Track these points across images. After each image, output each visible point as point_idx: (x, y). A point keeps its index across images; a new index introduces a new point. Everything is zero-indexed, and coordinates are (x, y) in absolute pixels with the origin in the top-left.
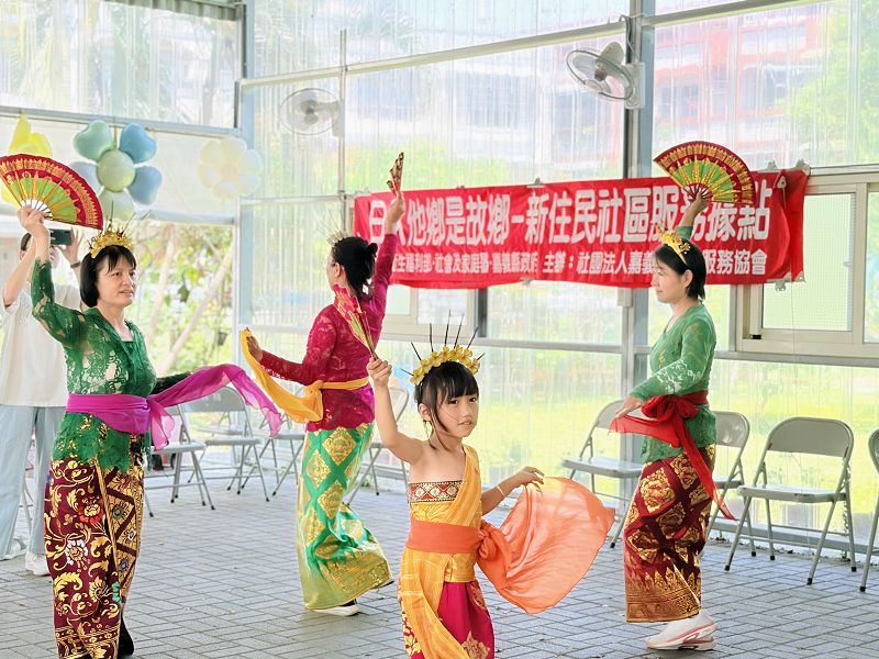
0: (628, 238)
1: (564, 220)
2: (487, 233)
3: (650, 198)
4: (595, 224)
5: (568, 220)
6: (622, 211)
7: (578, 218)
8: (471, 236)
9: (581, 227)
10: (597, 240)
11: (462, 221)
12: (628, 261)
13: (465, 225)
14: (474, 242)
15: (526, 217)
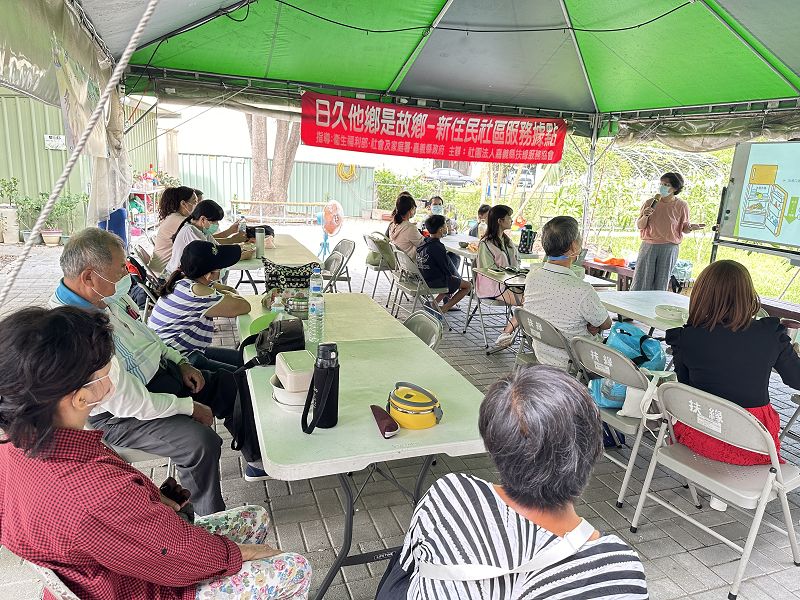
0: (494, 142)
1: (460, 130)
2: (410, 131)
3: (506, 126)
4: (478, 134)
5: (462, 131)
7: (468, 130)
8: (399, 131)
9: (469, 135)
10: (478, 141)
11: (394, 122)
12: (495, 153)
13: (395, 125)
14: (402, 135)
15: (437, 126)
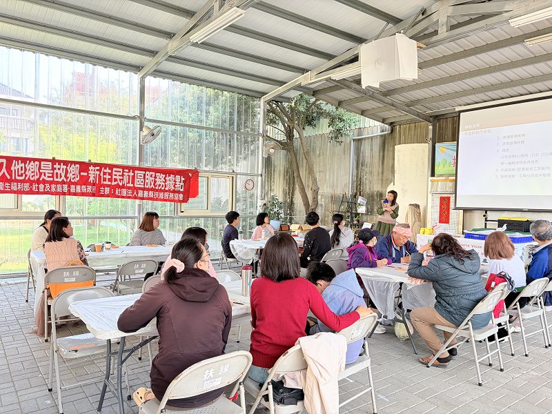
0: (136, 186)
1: (108, 177)
2: (67, 178)
3: (145, 175)
5: (110, 177)
6: (133, 177)
7: (114, 177)
9: (116, 180)
10: (123, 185)
11: (52, 172)
12: (137, 193)
15: (88, 174)
